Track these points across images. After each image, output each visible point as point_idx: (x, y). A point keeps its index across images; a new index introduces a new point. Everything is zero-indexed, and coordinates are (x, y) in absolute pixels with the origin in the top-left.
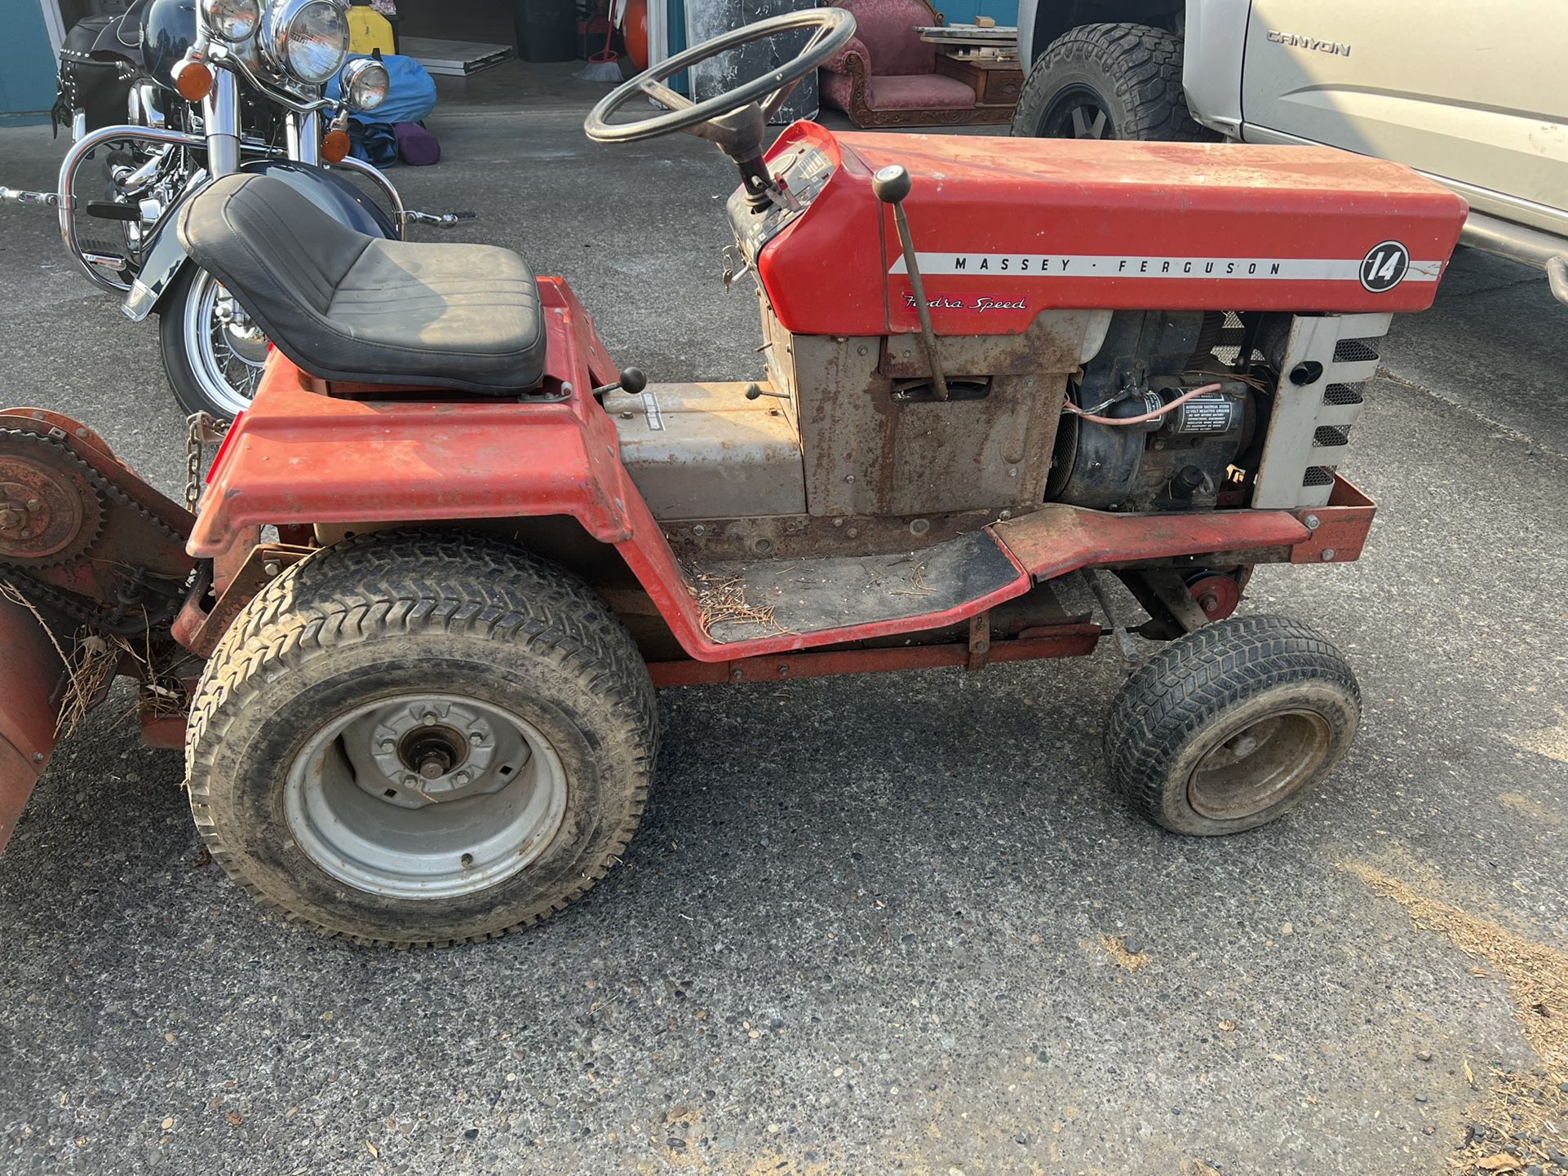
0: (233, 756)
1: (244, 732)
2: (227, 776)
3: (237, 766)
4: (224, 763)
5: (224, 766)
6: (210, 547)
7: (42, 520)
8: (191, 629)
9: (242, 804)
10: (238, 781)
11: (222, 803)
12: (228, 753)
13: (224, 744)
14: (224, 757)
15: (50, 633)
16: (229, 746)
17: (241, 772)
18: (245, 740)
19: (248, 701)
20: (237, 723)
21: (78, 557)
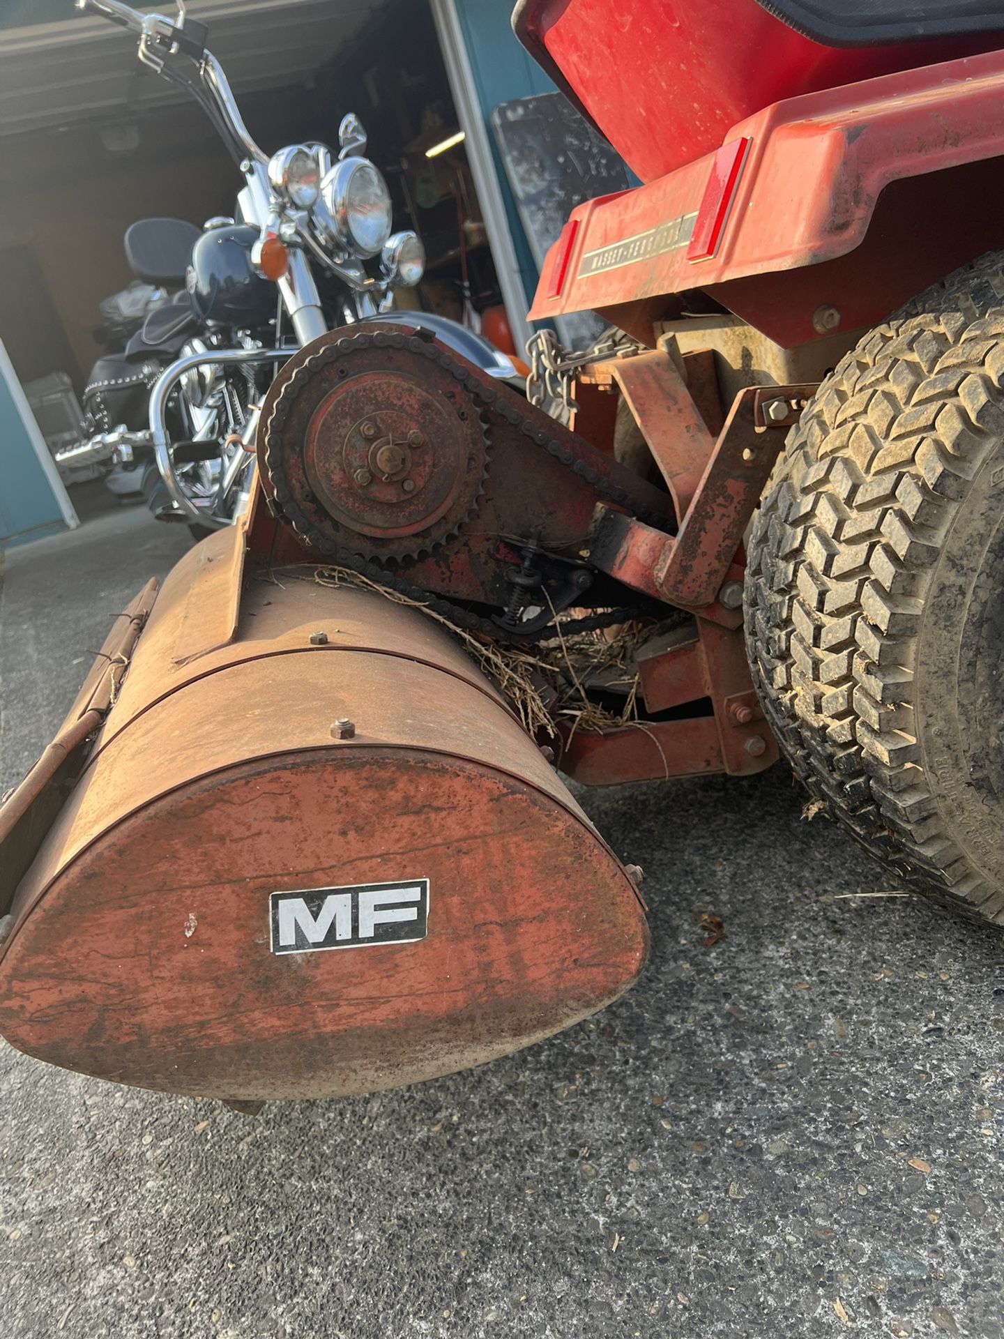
0: (961, 581)
1: (979, 525)
2: (950, 623)
3: (969, 597)
4: (944, 600)
5: (943, 608)
6: (835, 239)
7: (425, 463)
8: (655, 560)
9: (973, 679)
10: (970, 628)
11: (938, 688)
12: (952, 577)
13: (942, 561)
14: (942, 589)
15: (459, 630)
16: (953, 562)
17: (976, 608)
18: (982, 538)
19: (978, 463)
20: (965, 510)
21: (451, 538)
